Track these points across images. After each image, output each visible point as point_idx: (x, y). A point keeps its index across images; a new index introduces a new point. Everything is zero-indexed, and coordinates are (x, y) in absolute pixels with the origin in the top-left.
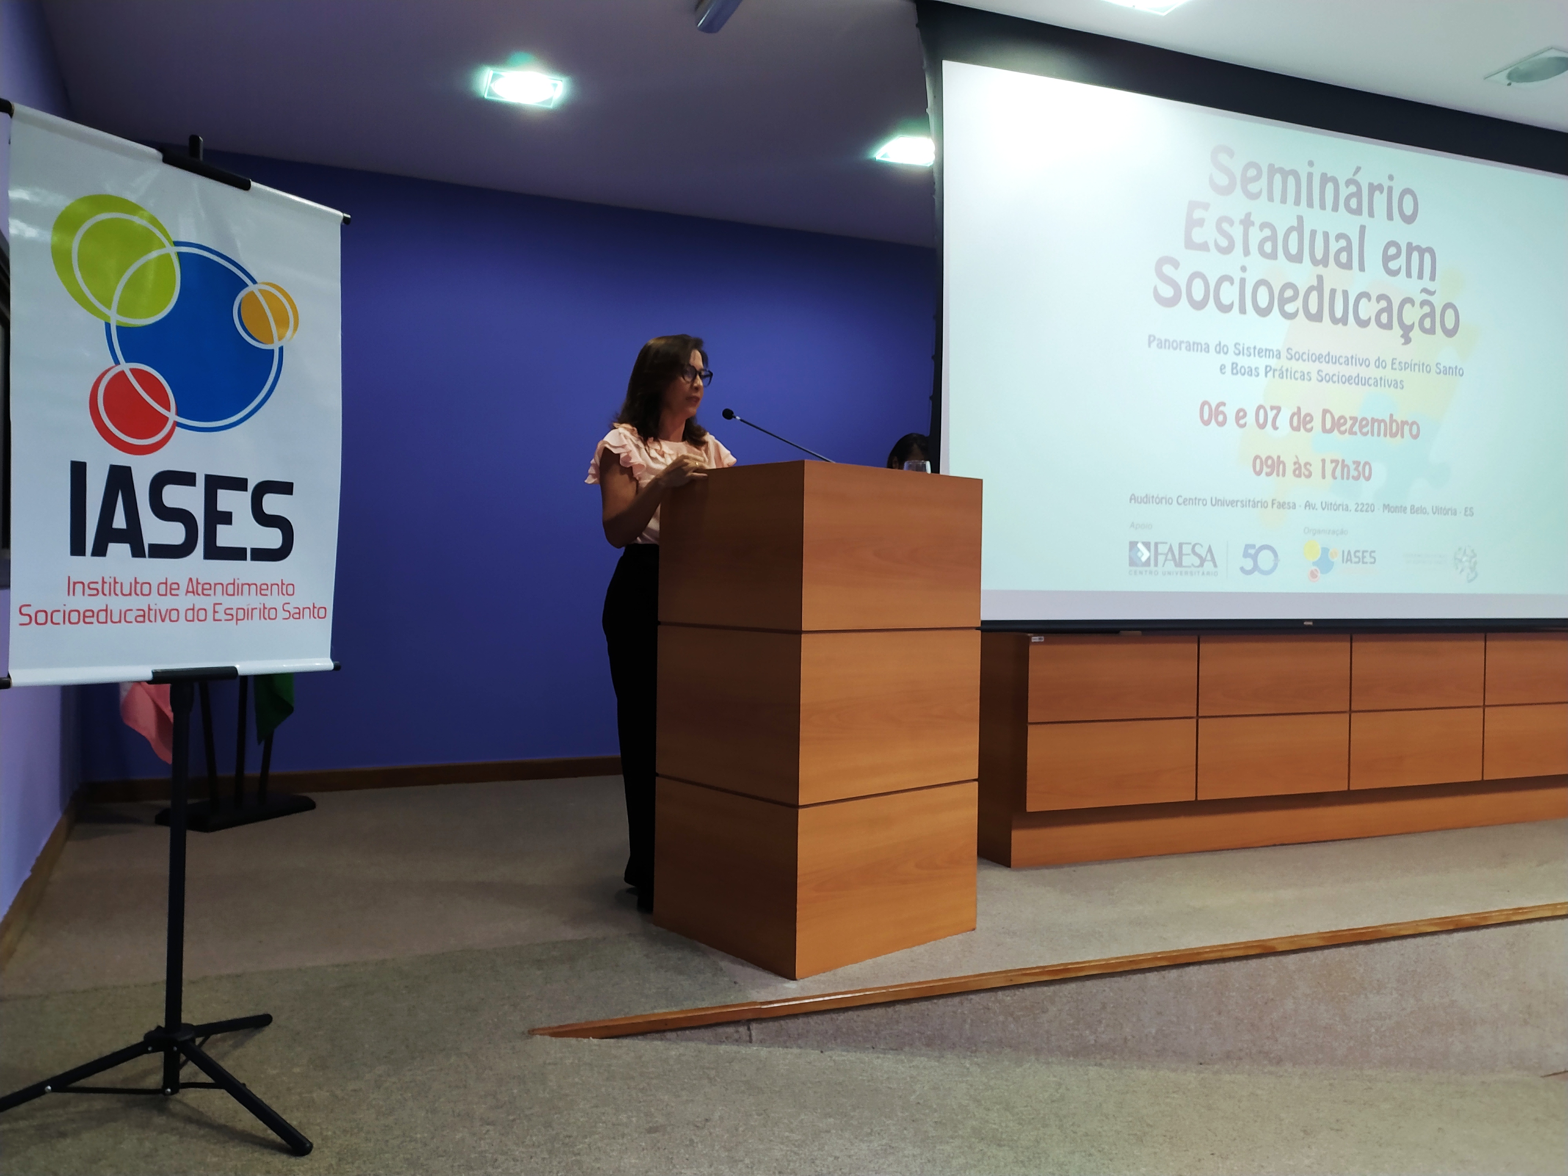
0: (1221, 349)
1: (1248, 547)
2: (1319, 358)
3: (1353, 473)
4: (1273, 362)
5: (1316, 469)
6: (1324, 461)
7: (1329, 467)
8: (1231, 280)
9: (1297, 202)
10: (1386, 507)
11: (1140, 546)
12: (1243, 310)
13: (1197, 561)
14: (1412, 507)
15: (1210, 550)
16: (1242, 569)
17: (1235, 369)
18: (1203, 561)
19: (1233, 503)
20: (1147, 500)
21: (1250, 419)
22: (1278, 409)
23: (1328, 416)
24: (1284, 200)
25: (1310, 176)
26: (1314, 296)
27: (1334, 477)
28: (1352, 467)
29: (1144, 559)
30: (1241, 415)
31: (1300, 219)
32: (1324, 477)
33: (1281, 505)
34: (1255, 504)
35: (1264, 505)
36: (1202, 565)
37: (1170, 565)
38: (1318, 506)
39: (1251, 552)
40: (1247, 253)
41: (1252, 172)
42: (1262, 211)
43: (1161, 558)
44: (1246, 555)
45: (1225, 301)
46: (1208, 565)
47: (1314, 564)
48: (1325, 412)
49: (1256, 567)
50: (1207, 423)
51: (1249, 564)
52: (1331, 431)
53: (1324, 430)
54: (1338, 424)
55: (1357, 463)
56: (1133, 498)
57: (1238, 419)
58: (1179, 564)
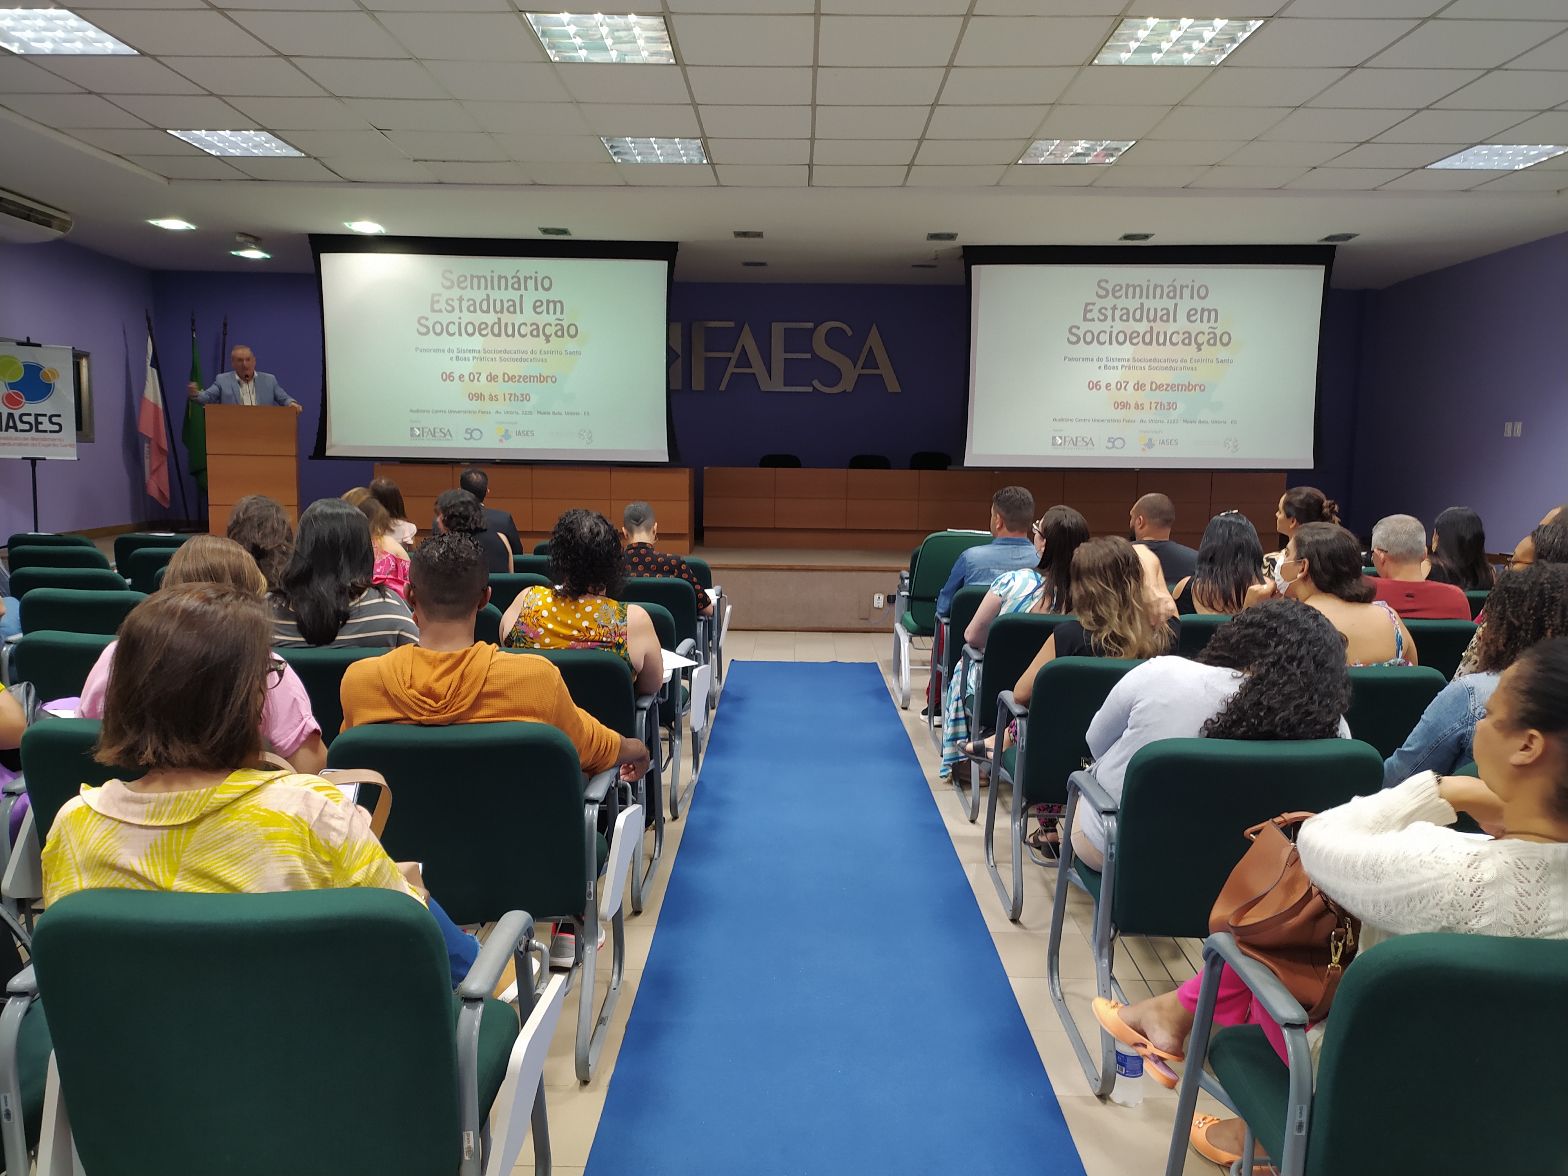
0: (450, 351)
1: (467, 429)
2: (500, 352)
3: (520, 398)
4: (476, 355)
5: (501, 397)
6: (504, 394)
7: (507, 397)
8: (454, 323)
9: (486, 288)
10: (539, 412)
11: (415, 429)
12: (460, 334)
13: (443, 435)
14: (553, 412)
15: (449, 430)
16: (465, 438)
17: (457, 358)
18: (445, 435)
19: (459, 412)
20: (418, 411)
21: (466, 378)
22: (480, 374)
23: (506, 376)
24: (479, 288)
25: (492, 277)
26: (496, 326)
27: (510, 400)
28: (520, 396)
29: (417, 434)
30: (461, 377)
31: (488, 295)
32: (505, 400)
33: (483, 413)
34: (470, 412)
35: (475, 412)
36: (445, 436)
37: (430, 437)
38: (503, 412)
39: (470, 432)
40: (461, 311)
41: (462, 279)
42: (468, 294)
43: (425, 434)
44: (466, 432)
45: (451, 332)
46: (448, 437)
47: (502, 436)
48: (504, 374)
49: (471, 437)
50: (445, 380)
51: (468, 436)
52: (508, 381)
53: (504, 381)
54: (511, 379)
55: (522, 395)
56: (411, 411)
57: (460, 378)
58: (434, 436)
